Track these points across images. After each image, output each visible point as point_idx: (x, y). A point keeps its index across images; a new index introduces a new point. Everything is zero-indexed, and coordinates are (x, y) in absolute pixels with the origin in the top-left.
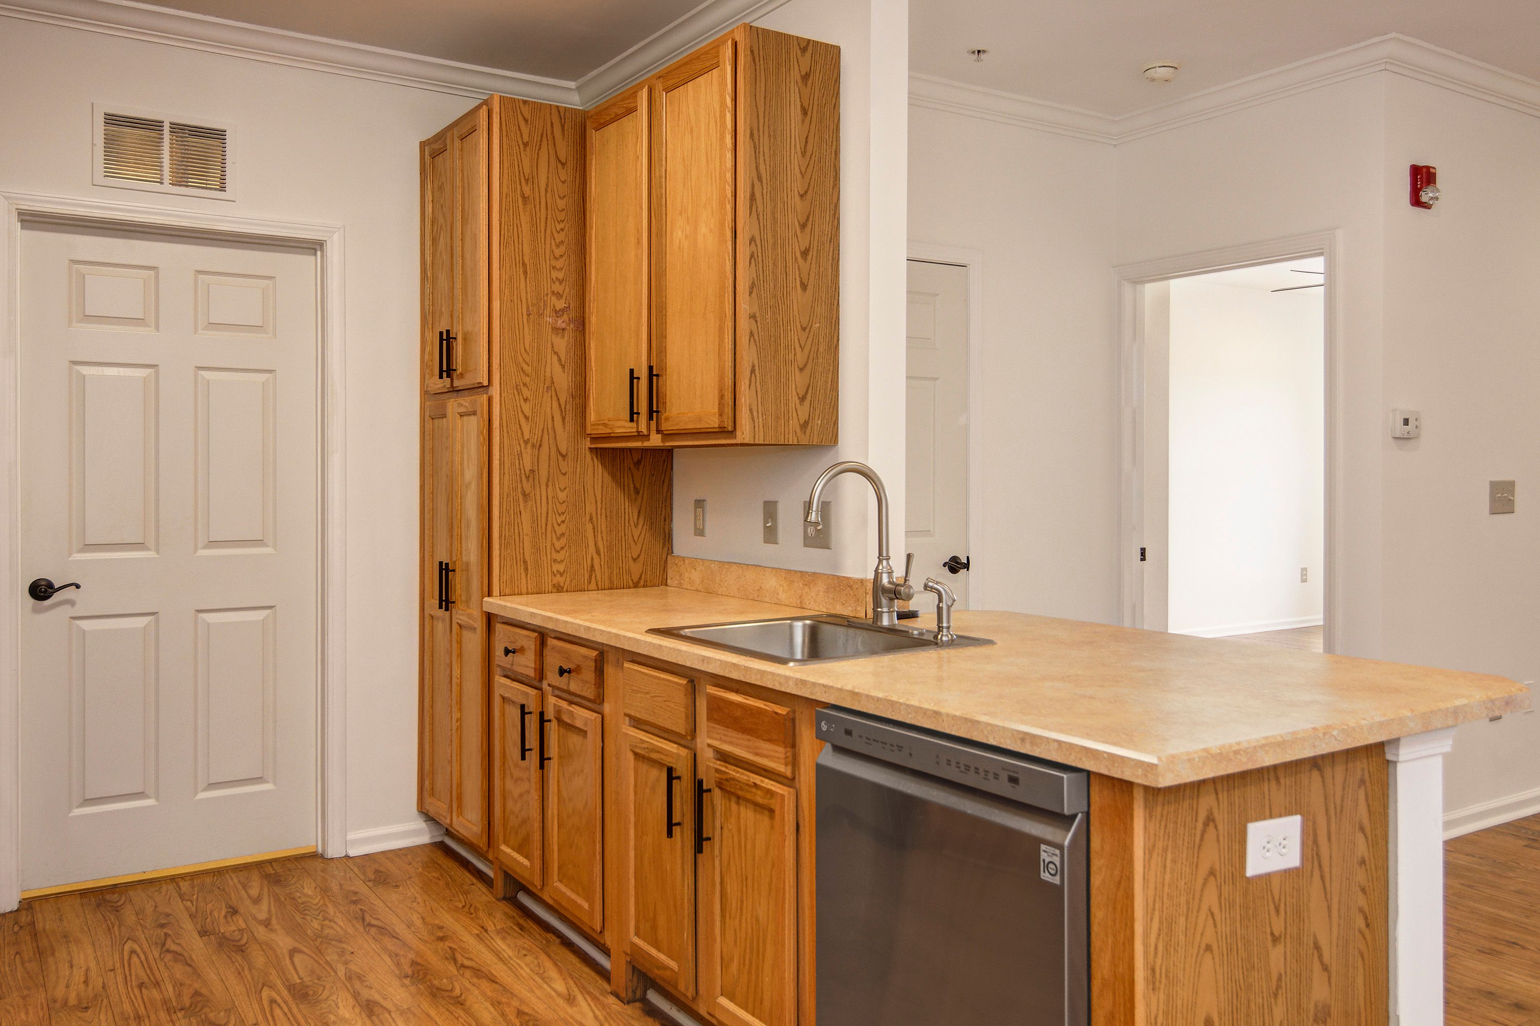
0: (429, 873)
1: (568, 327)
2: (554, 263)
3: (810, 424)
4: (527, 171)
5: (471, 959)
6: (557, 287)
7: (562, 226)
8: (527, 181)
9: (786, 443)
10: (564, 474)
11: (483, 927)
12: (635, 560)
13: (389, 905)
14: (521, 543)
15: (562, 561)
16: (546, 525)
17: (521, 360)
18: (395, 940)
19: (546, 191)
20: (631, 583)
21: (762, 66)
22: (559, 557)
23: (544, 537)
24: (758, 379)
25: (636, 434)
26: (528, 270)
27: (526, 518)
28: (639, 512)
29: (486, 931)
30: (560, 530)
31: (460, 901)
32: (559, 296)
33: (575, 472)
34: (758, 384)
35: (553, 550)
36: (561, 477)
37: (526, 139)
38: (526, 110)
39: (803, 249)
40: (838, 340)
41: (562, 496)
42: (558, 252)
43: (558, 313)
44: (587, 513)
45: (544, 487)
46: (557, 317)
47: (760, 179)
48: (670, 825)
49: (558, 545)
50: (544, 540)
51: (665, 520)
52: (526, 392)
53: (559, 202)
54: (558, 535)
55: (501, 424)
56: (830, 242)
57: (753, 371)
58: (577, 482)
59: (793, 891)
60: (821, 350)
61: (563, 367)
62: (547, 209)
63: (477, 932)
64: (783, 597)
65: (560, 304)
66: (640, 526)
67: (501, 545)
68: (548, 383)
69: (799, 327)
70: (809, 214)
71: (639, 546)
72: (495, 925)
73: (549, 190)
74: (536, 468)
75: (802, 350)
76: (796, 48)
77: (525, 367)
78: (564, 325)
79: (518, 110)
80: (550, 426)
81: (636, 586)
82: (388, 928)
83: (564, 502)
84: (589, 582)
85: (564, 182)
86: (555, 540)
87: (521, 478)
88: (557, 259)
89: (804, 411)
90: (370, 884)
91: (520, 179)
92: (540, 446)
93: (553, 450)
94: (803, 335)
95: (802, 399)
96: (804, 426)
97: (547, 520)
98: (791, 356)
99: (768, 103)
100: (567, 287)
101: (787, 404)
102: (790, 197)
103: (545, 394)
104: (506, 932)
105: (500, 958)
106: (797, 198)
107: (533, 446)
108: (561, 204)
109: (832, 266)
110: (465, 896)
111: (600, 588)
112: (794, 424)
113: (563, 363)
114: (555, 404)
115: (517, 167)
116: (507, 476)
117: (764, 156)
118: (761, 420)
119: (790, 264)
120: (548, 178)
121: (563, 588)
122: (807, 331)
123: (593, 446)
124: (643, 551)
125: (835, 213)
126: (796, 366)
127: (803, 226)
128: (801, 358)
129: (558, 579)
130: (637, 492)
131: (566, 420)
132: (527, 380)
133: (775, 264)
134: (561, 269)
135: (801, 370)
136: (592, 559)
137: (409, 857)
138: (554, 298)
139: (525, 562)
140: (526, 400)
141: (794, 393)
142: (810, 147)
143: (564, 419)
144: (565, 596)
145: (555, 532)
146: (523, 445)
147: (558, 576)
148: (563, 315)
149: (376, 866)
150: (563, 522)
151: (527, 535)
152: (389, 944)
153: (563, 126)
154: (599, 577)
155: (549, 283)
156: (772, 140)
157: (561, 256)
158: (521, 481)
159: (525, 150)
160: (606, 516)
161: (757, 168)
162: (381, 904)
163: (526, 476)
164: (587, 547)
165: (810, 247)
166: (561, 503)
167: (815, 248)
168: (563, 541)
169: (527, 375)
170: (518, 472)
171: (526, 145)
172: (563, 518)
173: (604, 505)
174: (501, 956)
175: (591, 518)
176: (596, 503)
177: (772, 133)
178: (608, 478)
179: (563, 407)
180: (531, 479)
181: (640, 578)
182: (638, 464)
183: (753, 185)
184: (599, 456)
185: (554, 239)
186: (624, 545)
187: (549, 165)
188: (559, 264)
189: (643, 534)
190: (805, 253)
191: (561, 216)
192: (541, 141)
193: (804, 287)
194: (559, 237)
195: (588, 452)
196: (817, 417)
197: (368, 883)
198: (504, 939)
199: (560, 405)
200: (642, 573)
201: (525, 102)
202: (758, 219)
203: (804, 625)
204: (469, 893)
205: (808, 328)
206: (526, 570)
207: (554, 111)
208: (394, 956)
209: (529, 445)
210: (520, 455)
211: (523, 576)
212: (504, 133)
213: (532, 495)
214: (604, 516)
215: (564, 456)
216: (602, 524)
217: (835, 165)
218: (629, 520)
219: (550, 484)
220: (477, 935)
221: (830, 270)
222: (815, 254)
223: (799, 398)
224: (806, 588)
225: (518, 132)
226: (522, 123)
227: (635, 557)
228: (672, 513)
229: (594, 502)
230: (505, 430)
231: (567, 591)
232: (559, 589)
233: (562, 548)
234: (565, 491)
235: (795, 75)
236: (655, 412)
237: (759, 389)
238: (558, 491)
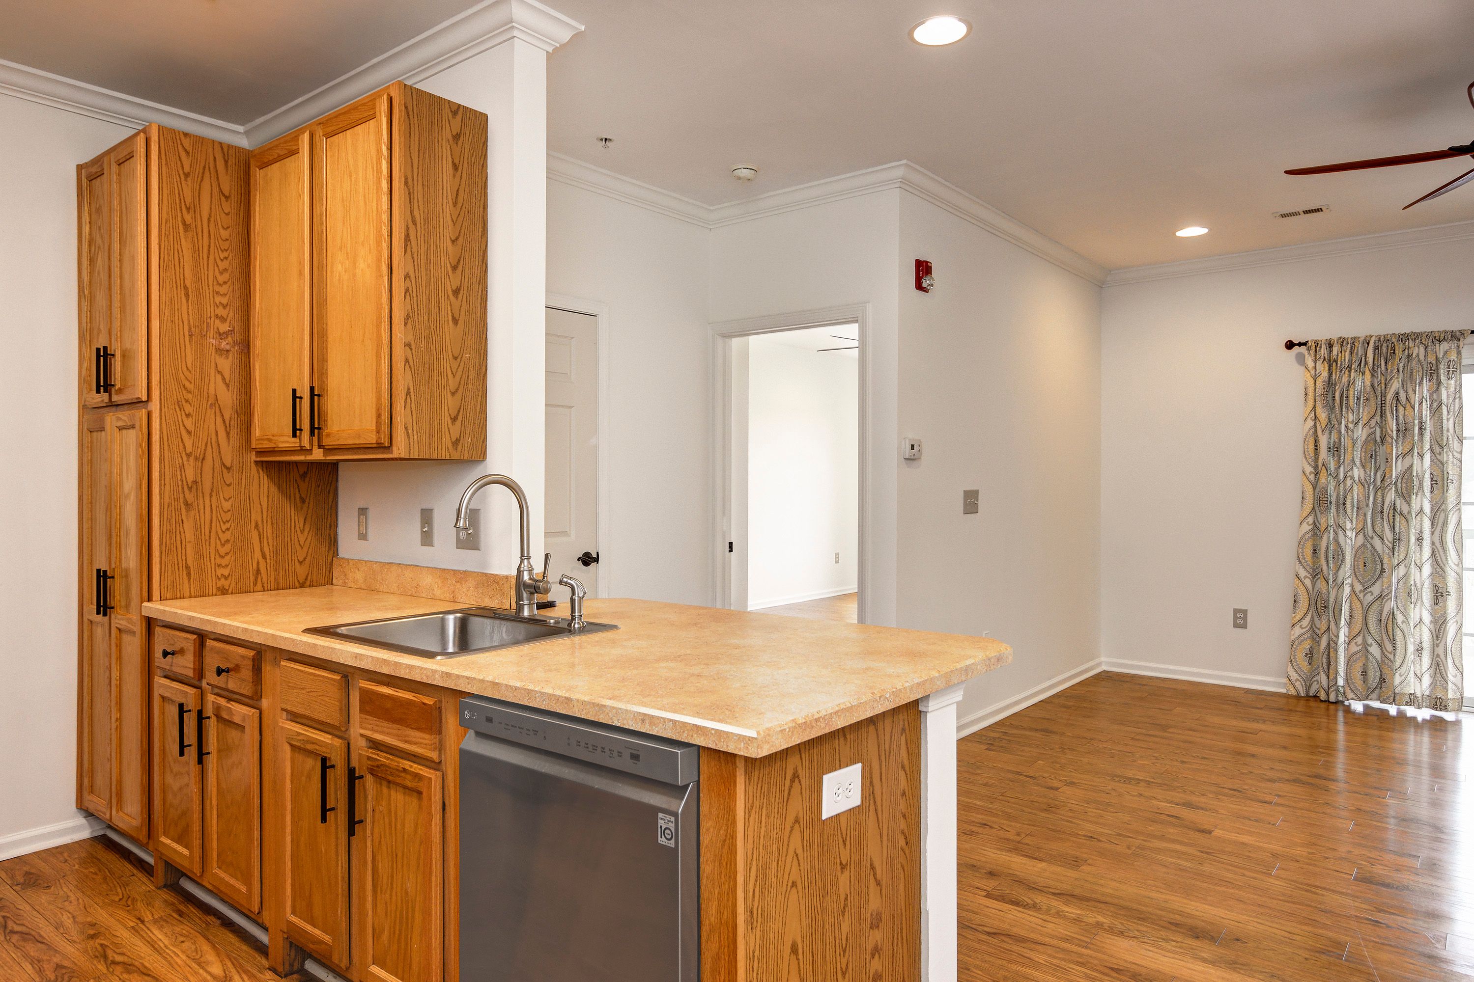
0: (86, 869)
1: (232, 349)
2: (217, 288)
3: (461, 442)
4: (188, 200)
5: (123, 954)
6: (220, 311)
7: (226, 254)
8: (188, 209)
9: (439, 458)
10: (229, 485)
11: (139, 919)
12: (301, 563)
13: (37, 907)
14: (184, 550)
15: (227, 566)
16: (210, 532)
17: (183, 377)
18: (40, 945)
19: (209, 220)
20: (297, 583)
21: (416, 122)
22: (224, 562)
23: (207, 543)
24: (413, 401)
25: (299, 448)
26: (190, 293)
27: (188, 526)
28: (305, 519)
29: (143, 922)
30: (224, 537)
31: (118, 895)
32: (223, 319)
33: (240, 483)
34: (413, 405)
35: (217, 556)
36: (226, 488)
37: (187, 169)
38: (187, 143)
39: (454, 288)
40: (486, 370)
41: (227, 505)
42: (221, 279)
43: (222, 335)
44: (252, 520)
45: (207, 497)
46: (221, 339)
47: (414, 222)
48: (324, 811)
49: (222, 551)
50: (208, 547)
51: (330, 526)
52: (188, 408)
53: (222, 231)
54: (223, 542)
55: (161, 438)
56: (479, 283)
57: (408, 393)
58: (243, 492)
59: (440, 864)
60: (471, 377)
61: (228, 386)
62: (210, 238)
63: (132, 924)
64: (438, 593)
65: (224, 328)
66: (306, 532)
67: (161, 553)
68: (211, 400)
69: (451, 356)
70: (460, 258)
71: (305, 549)
72: (153, 915)
73: (212, 219)
74: (199, 480)
75: (454, 376)
76: (448, 110)
77: (187, 384)
78: (228, 347)
79: (179, 141)
80: (214, 440)
81: (302, 586)
82: (33, 933)
83: (230, 511)
84: (255, 584)
85: (227, 214)
86: (219, 547)
87: (183, 489)
88: (220, 285)
89: (455, 430)
90: (17, 888)
91: (181, 207)
92: (203, 459)
93: (218, 464)
94: (455, 365)
95: (454, 419)
96: (456, 443)
97: (211, 528)
98: (444, 382)
99: (421, 155)
100: (231, 311)
101: (440, 424)
102: (442, 241)
103: (209, 411)
104: (165, 920)
105: (156, 949)
106: (449, 243)
107: (196, 459)
108: (225, 234)
109: (481, 304)
110: (123, 889)
111: (266, 589)
112: (447, 441)
113: (228, 382)
114: (219, 420)
115: (177, 196)
116: (167, 487)
117: (418, 202)
118: (415, 437)
119: (442, 300)
120: (211, 208)
121: (227, 590)
122: (458, 360)
123: (258, 459)
124: (309, 554)
125: (483, 258)
126: (448, 390)
127: (455, 268)
128: (453, 383)
129: (223, 582)
130: (303, 501)
131: (231, 435)
132: (189, 396)
133: (428, 300)
134: (225, 295)
135: (453, 394)
136: (258, 563)
137: (66, 855)
138: (217, 321)
139: (188, 567)
140: (188, 415)
141: (447, 414)
142: (460, 199)
143: (228, 434)
144: (229, 598)
145: (219, 539)
146: (185, 458)
147: (223, 579)
148: (227, 337)
149: (26, 869)
150: (228, 529)
151: (190, 542)
152: (32, 949)
153: (226, 162)
154: (265, 580)
155: (212, 307)
156: (426, 189)
157: (225, 283)
158: (183, 492)
159: (186, 180)
160: (272, 524)
161: (412, 212)
162: (28, 908)
163: (188, 487)
164: (253, 552)
165: (460, 286)
166: (225, 512)
167: (466, 288)
168: (228, 547)
169: (190, 392)
170: (180, 483)
171: (187, 175)
172: (228, 525)
173: (270, 514)
174: (156, 946)
175: (257, 526)
176: (262, 511)
177: (425, 183)
178: (274, 490)
179: (227, 423)
180: (194, 490)
181: (306, 579)
182: (304, 476)
183: (408, 228)
184: (265, 470)
185: (218, 266)
186: (290, 549)
187: (211, 197)
188: (223, 289)
189: (309, 539)
190: (456, 292)
191: (226, 245)
192: (203, 173)
193: (455, 321)
194: (223, 265)
195: (253, 465)
196: (467, 436)
197: (15, 888)
198: (161, 928)
199: (224, 421)
200: (308, 574)
201: (186, 135)
202: (413, 258)
203: (455, 618)
204: (127, 885)
205: (460, 357)
206: (189, 575)
207: (217, 148)
208: (37, 963)
209: (192, 459)
210: (182, 468)
211: (186, 581)
212: (164, 162)
213: (195, 504)
214: (269, 523)
215: (228, 469)
216: (268, 530)
217: (483, 218)
218: (295, 527)
219: (214, 494)
220: (133, 927)
221: (479, 308)
222: (465, 292)
223: (451, 419)
224: (459, 586)
225: (179, 163)
226: (183, 154)
227: (301, 560)
228: (337, 520)
229: (259, 510)
230: (166, 443)
231: (232, 593)
232: (223, 591)
233: (227, 554)
234: (230, 501)
235: (447, 134)
236: (316, 428)
237: (414, 409)
238: (223, 501)
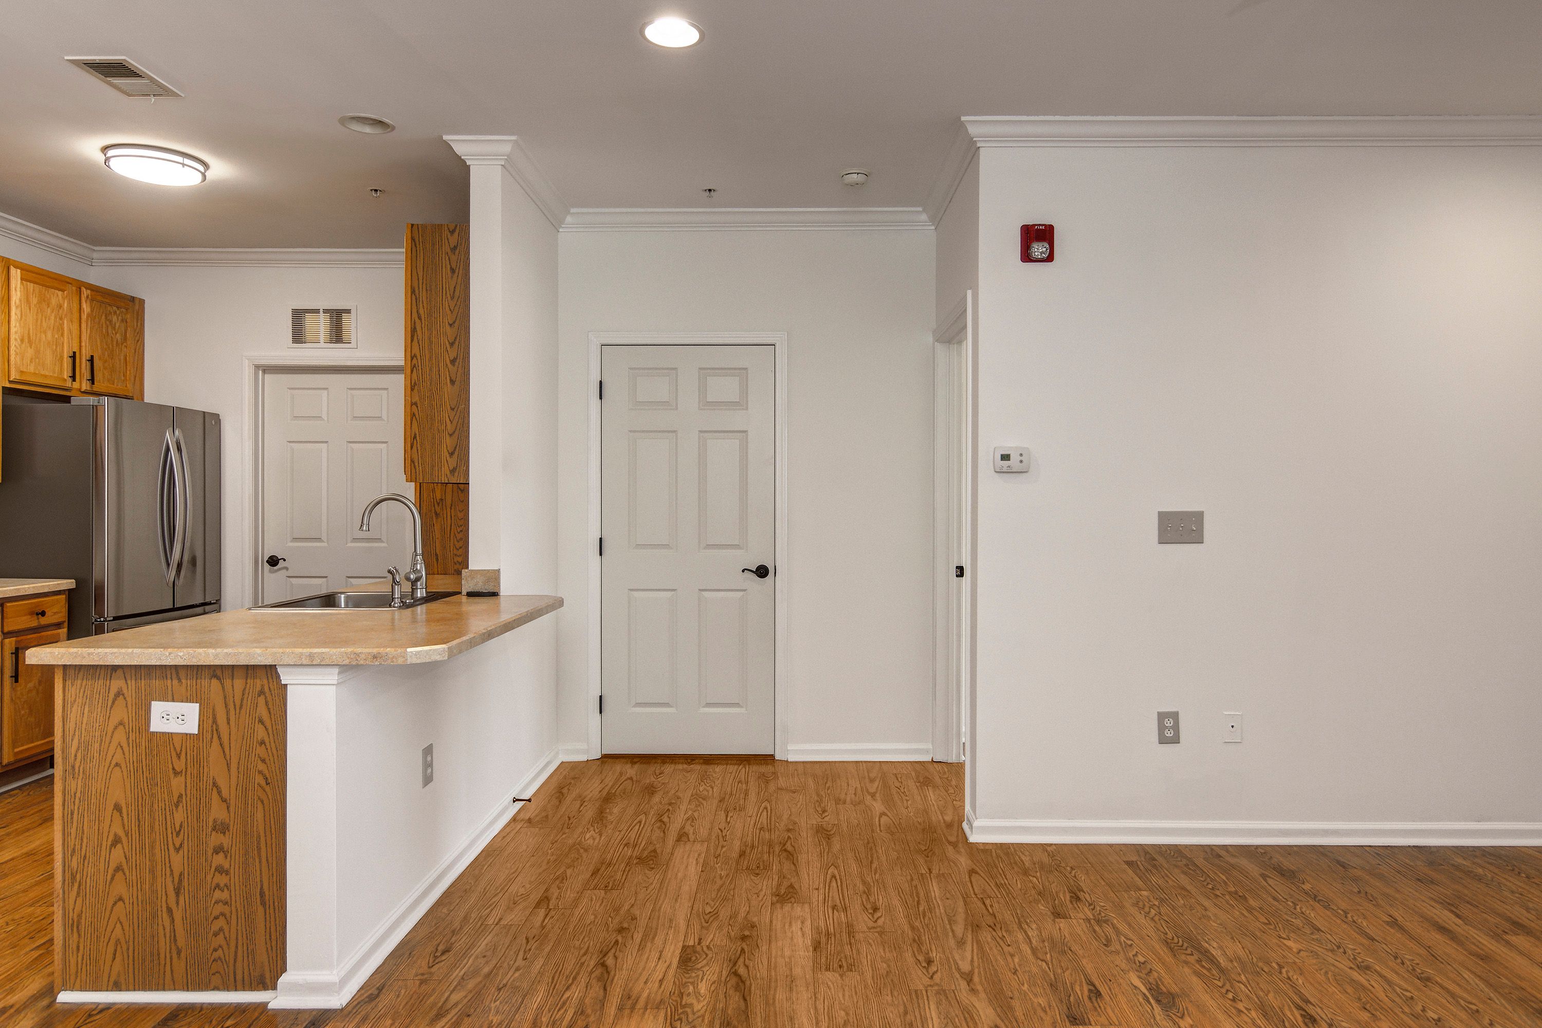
10: (462, 502)
14: (435, 543)
15: (460, 555)
21: (421, 248)
23: (449, 539)
24: (419, 443)
27: (437, 528)
30: (460, 536)
34: (419, 445)
35: (455, 549)
36: (460, 504)
39: (452, 358)
45: (449, 509)
47: (419, 318)
49: (458, 545)
50: (449, 542)
57: (414, 438)
69: (449, 408)
74: (443, 498)
75: (451, 423)
76: (447, 232)
87: (434, 503)
89: (455, 462)
94: (452, 413)
95: (451, 454)
96: (456, 471)
98: (443, 427)
99: (425, 270)
101: (440, 458)
102: (442, 327)
106: (448, 327)
112: (446, 470)
116: (425, 502)
117: (423, 303)
118: (420, 468)
119: (442, 369)
126: (447, 433)
127: (452, 344)
128: (450, 428)
133: (430, 370)
135: (451, 435)
139: (438, 555)
141: (445, 450)
142: (457, 293)
145: (456, 537)
146: (434, 484)
147: (458, 565)
150: (462, 531)
151: (438, 538)
156: (429, 292)
158: (434, 506)
161: (418, 311)
163: (437, 503)
165: (457, 356)
166: (460, 520)
167: (462, 357)
170: (432, 500)
172: (462, 529)
177: (428, 288)
180: (441, 505)
183: (415, 323)
190: (453, 362)
193: (453, 382)
202: (418, 343)
205: (456, 408)
206: (437, 560)
210: (432, 490)
211: (435, 563)
213: (441, 514)
222: (461, 360)
223: (449, 453)
235: (446, 248)
237: (419, 448)
238: (458, 512)
